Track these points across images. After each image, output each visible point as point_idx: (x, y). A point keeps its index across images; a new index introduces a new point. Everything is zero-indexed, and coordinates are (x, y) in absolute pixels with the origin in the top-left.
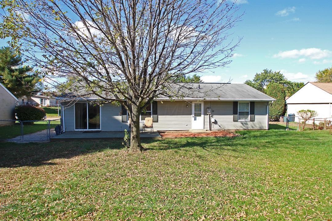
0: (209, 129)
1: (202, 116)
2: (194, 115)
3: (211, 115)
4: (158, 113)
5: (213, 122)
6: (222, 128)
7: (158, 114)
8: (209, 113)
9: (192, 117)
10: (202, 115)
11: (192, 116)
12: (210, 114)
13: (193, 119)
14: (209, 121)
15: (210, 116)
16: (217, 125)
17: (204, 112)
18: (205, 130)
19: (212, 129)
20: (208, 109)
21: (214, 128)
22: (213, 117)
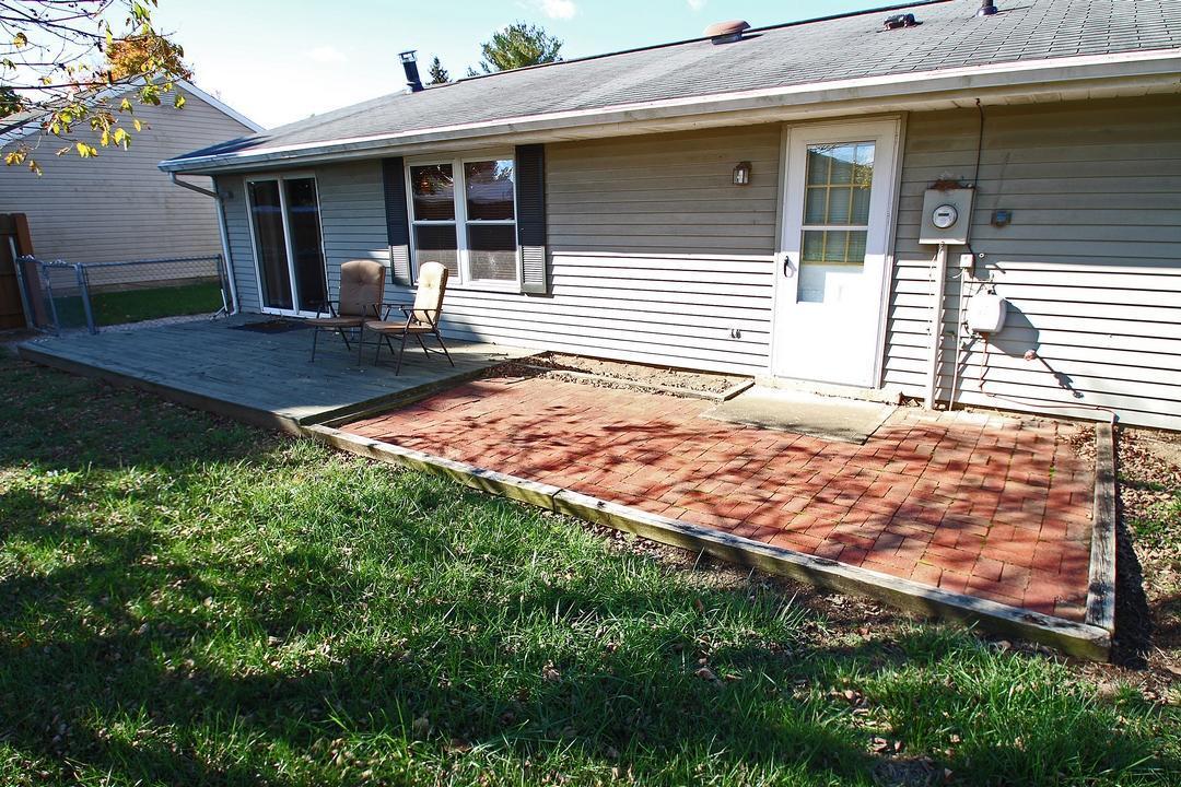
0: (927, 393)
1: (876, 263)
2: (795, 258)
3: (966, 260)
4: (551, 230)
5: (986, 335)
6: (1088, 398)
7: (551, 240)
8: (943, 232)
9: (775, 274)
10: (868, 258)
11: (779, 258)
12: (953, 252)
13: (790, 285)
14: (934, 315)
15: (951, 269)
16: (1037, 365)
17: (897, 226)
18: (891, 393)
19: (964, 399)
20: (932, 197)
21: (988, 387)
22: (998, 276)
